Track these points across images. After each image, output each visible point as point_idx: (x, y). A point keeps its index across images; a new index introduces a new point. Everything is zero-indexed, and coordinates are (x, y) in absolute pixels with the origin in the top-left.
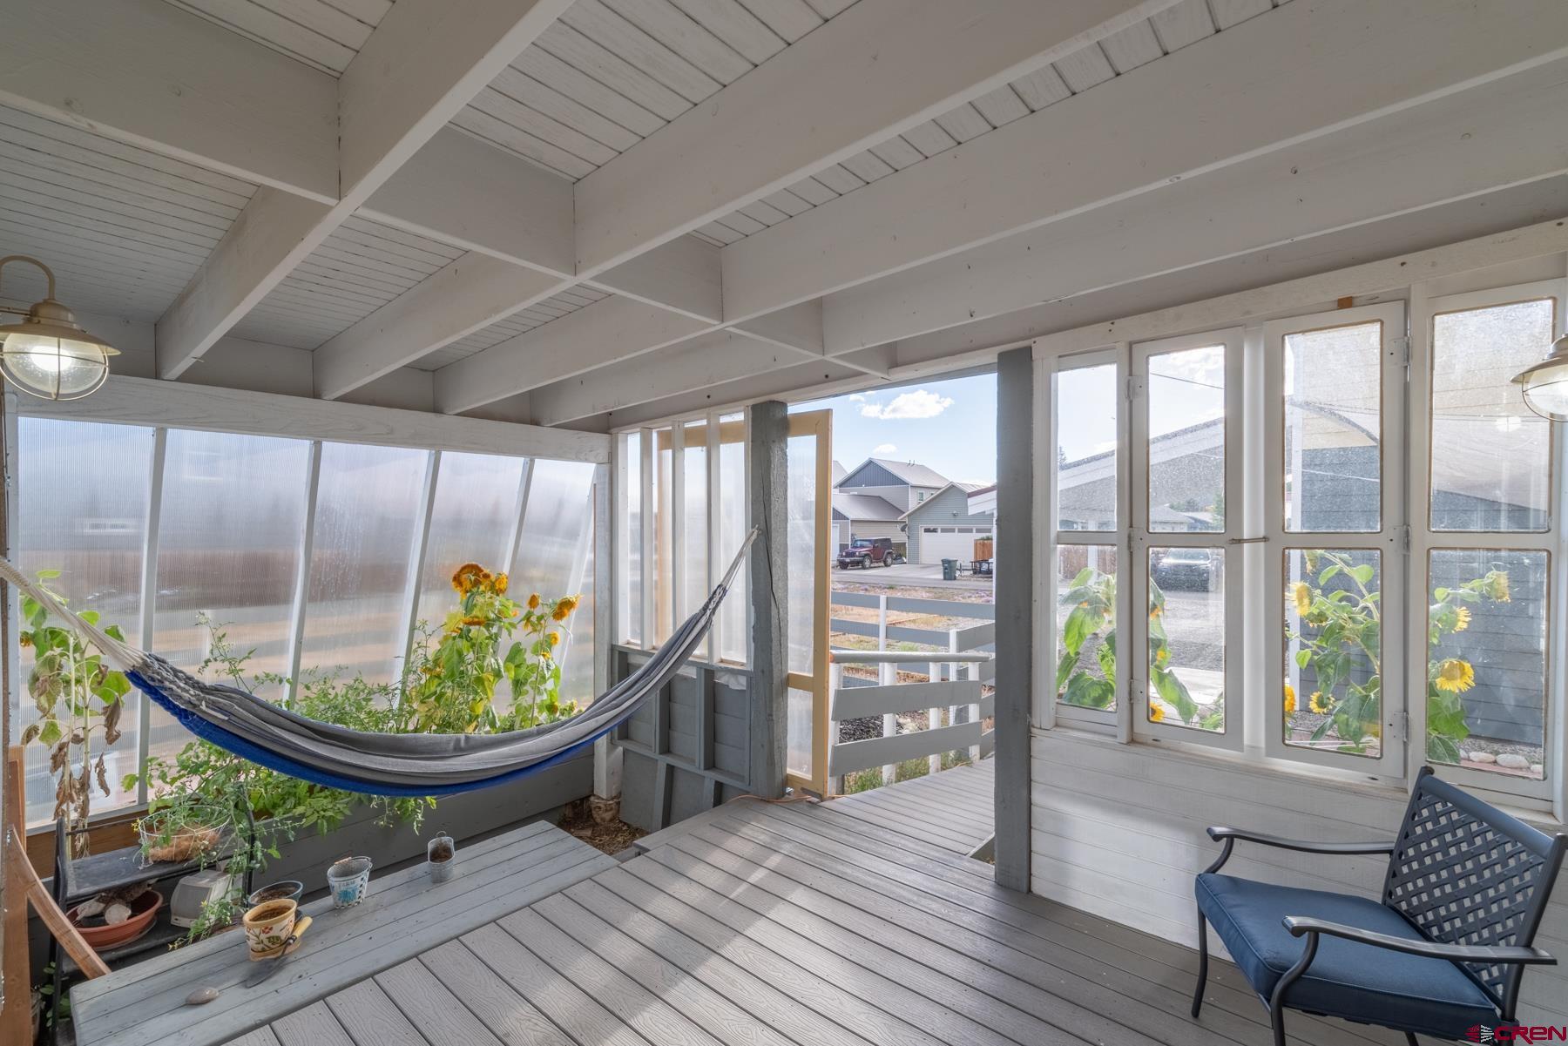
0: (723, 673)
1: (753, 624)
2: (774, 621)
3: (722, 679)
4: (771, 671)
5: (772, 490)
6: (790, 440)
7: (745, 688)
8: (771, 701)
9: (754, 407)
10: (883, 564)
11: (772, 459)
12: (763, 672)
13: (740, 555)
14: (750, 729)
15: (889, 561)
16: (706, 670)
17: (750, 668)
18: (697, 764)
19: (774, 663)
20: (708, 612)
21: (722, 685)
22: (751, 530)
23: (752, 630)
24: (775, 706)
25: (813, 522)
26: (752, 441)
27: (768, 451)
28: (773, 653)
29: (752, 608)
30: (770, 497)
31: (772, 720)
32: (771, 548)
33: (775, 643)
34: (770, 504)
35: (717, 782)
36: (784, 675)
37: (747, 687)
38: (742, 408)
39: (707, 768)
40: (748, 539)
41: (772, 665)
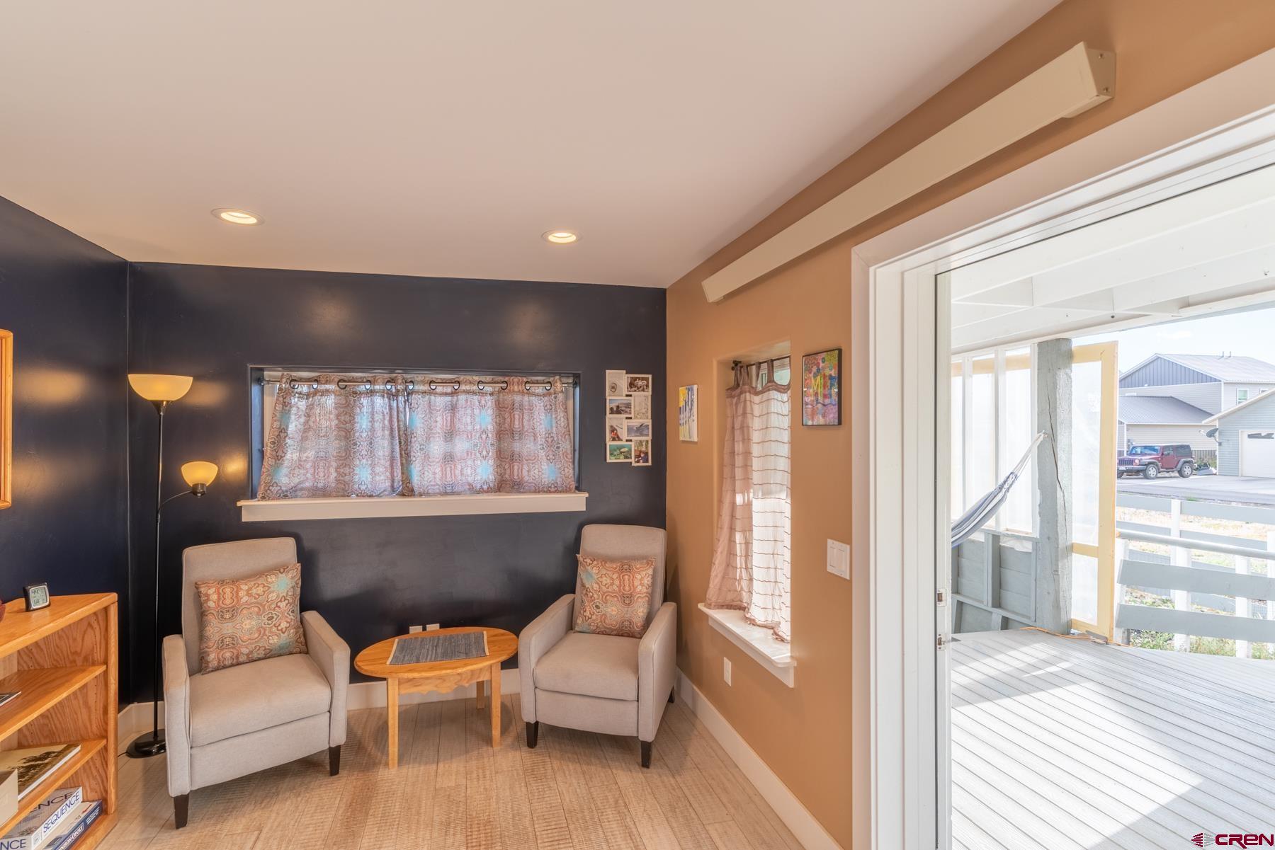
0: (1008, 539)
1: (1038, 503)
2: (1060, 502)
3: (1006, 543)
4: (1057, 539)
5: (1058, 404)
6: (1073, 365)
7: (1031, 551)
8: (1057, 561)
9: (1040, 344)
10: (1177, 475)
11: (1058, 382)
12: (1049, 538)
13: (1030, 450)
14: (1036, 580)
15: (1187, 470)
16: (993, 535)
17: (1037, 535)
18: (985, 603)
19: (1059, 532)
20: (1004, 490)
21: (1007, 548)
22: (1037, 435)
23: (1038, 507)
24: (1060, 564)
25: (1097, 427)
26: (1038, 369)
27: (1054, 376)
28: (1059, 525)
29: (1038, 492)
30: (1056, 410)
31: (1058, 575)
32: (1057, 447)
33: (1060, 518)
34: (1056, 415)
35: (1003, 617)
36: (1069, 543)
37: (1033, 549)
38: (1029, 345)
39: (994, 606)
40: (1033, 444)
41: (1057, 534)
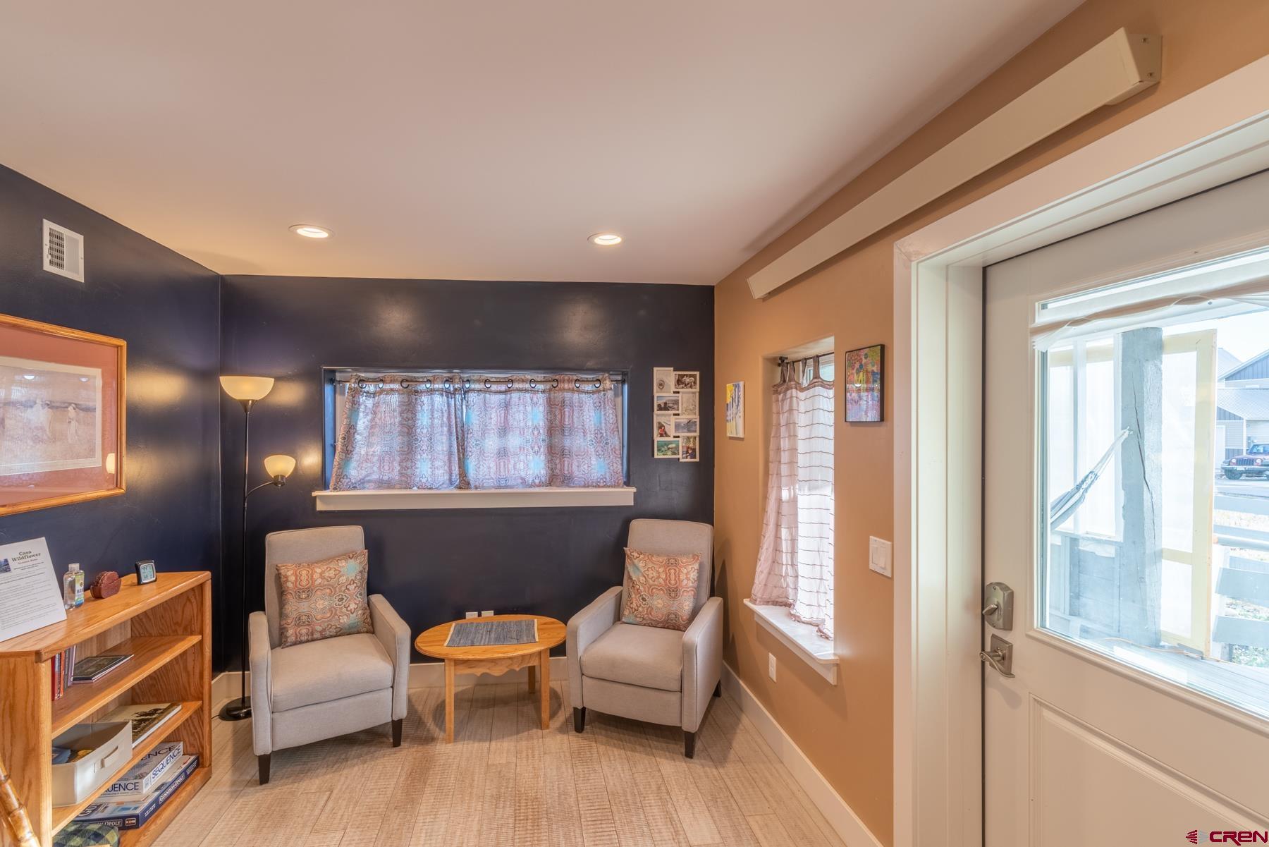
0: (1088, 542)
1: (1122, 505)
2: (1147, 504)
3: (1084, 547)
4: (1144, 544)
5: (1145, 398)
6: (1164, 356)
7: (1114, 556)
8: (1144, 567)
9: (1125, 334)
11: (1146, 374)
12: (1134, 543)
13: (1112, 449)
14: (1120, 588)
16: (1071, 539)
17: (1121, 539)
19: (1147, 537)
20: (1081, 491)
21: (1088, 551)
22: (1121, 432)
23: (1121, 510)
24: (1147, 571)
25: (1192, 423)
27: (1141, 368)
28: (1146, 528)
29: (1122, 493)
30: (1143, 404)
31: (1145, 582)
32: (1144, 445)
36: (1158, 549)
37: (1116, 555)
40: (1117, 439)
41: (1144, 539)
